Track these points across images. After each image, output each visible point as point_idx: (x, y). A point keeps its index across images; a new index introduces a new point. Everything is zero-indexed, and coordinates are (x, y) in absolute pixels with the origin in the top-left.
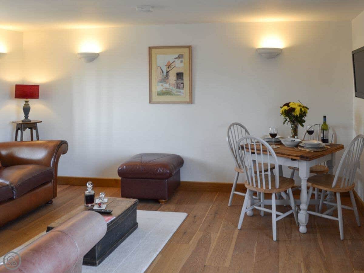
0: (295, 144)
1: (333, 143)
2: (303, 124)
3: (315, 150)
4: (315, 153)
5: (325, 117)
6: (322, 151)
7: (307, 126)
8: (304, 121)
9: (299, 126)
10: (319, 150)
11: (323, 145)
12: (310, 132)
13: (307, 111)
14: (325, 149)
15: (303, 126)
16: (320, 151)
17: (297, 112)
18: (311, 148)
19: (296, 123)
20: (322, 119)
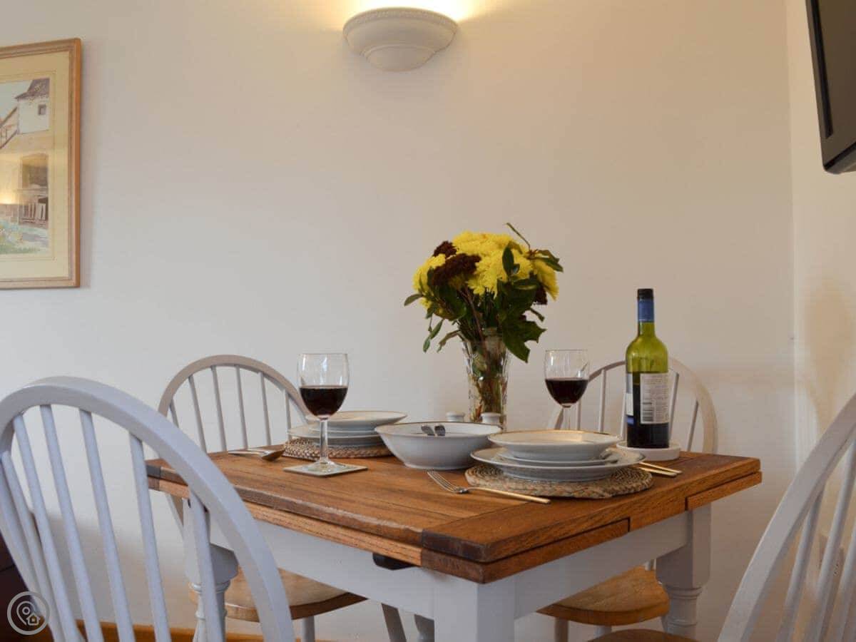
0: (454, 451)
1: (698, 448)
2: (529, 344)
3: (566, 490)
4: (564, 512)
5: (646, 296)
6: (617, 496)
7: (547, 359)
8: (534, 332)
9: (512, 363)
10: (595, 490)
11: (630, 455)
12: (566, 391)
13: (552, 276)
14: (635, 484)
15: (523, 354)
16: (601, 500)
17: (488, 278)
18: (544, 475)
19: (490, 344)
20: (632, 305)
